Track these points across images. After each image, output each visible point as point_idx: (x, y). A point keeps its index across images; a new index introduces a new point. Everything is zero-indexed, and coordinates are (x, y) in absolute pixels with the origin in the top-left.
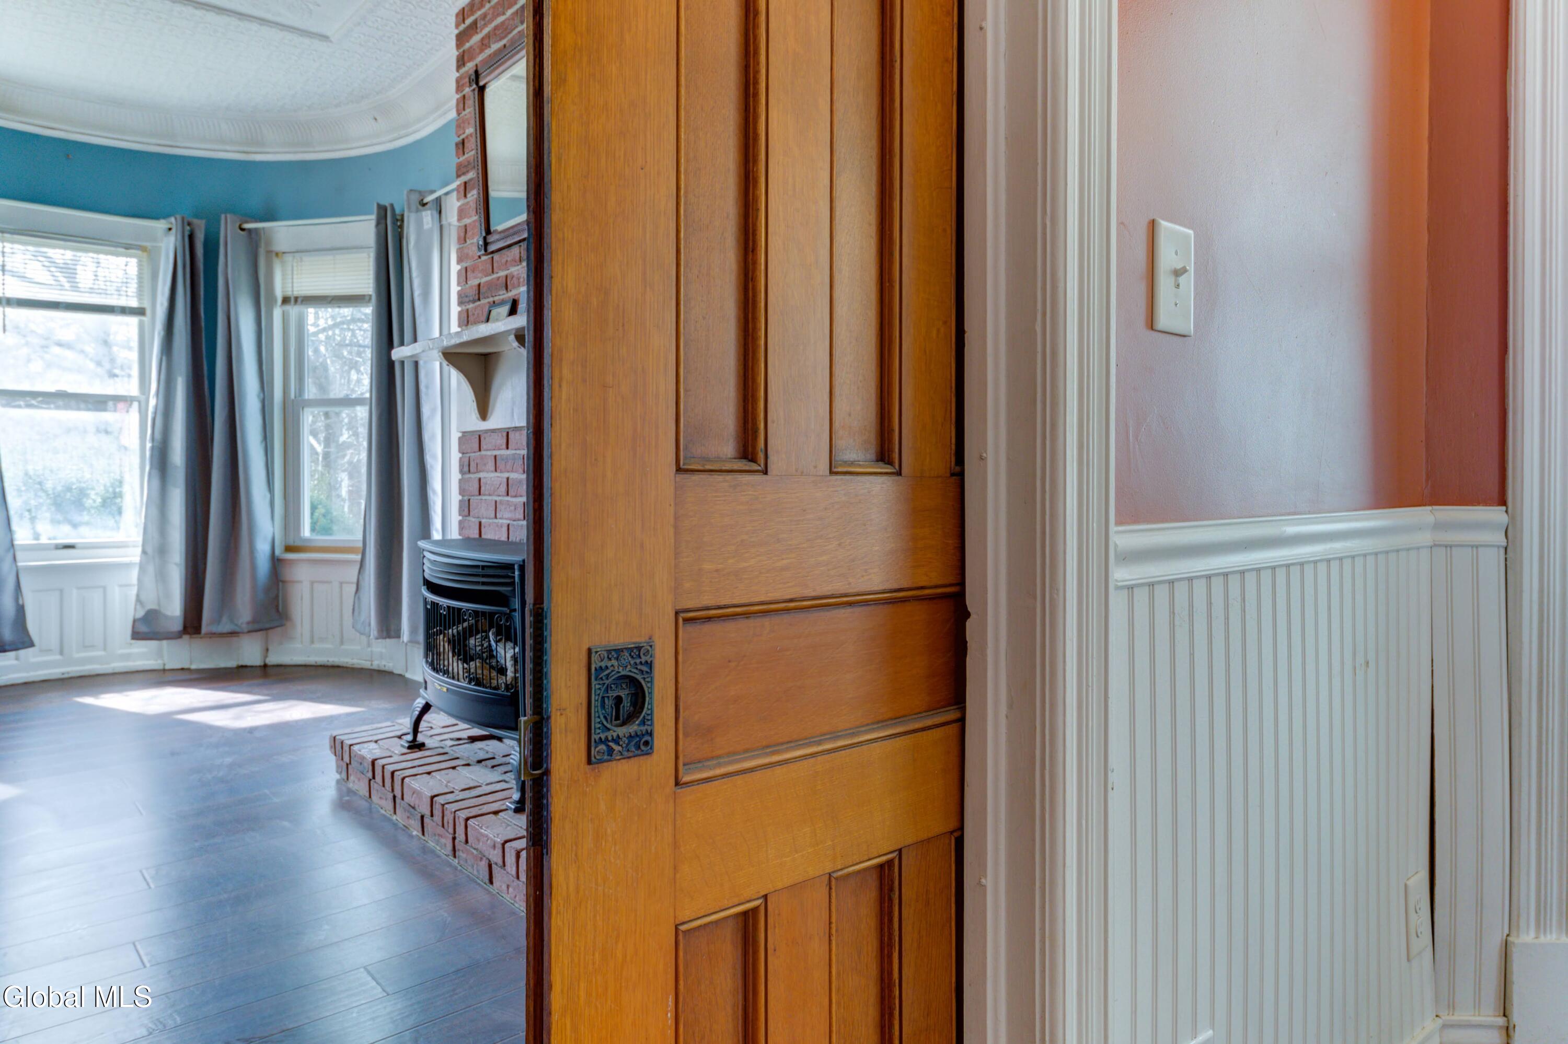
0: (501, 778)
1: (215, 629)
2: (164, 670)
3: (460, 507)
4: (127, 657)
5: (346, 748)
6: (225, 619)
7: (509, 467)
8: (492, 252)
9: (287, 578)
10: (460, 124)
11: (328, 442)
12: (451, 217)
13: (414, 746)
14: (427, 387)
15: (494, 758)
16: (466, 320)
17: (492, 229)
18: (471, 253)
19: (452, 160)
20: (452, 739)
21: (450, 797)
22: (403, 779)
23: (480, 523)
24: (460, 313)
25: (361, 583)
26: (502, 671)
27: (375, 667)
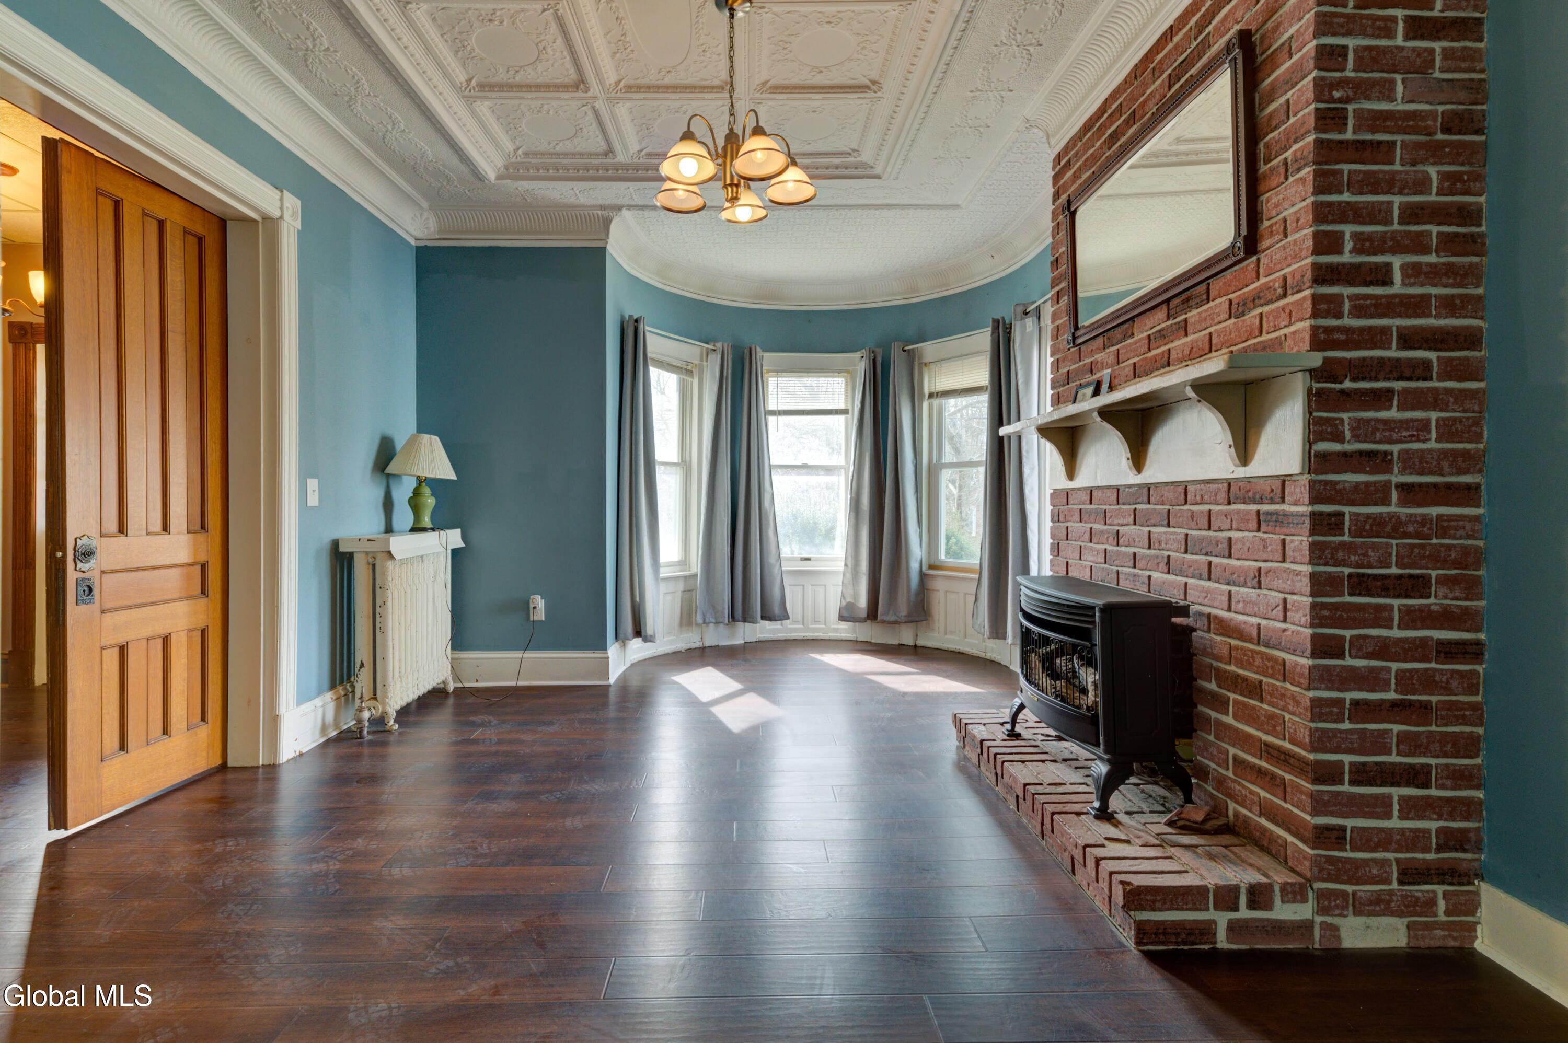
0: (1082, 781)
1: (885, 618)
2: (857, 641)
3: (1051, 549)
4: (836, 630)
5: (963, 725)
6: (891, 612)
7: (1092, 519)
8: (1080, 344)
9: (930, 588)
10: (1054, 246)
11: (960, 488)
12: (1047, 320)
13: (1014, 735)
14: (1027, 452)
15: (1077, 760)
16: (1057, 401)
17: (1080, 325)
18: (1062, 348)
19: (1048, 275)
20: (1042, 735)
21: (1039, 789)
22: (1003, 762)
23: (1067, 563)
24: (1052, 395)
25: (979, 596)
26: (1084, 691)
27: (988, 657)
